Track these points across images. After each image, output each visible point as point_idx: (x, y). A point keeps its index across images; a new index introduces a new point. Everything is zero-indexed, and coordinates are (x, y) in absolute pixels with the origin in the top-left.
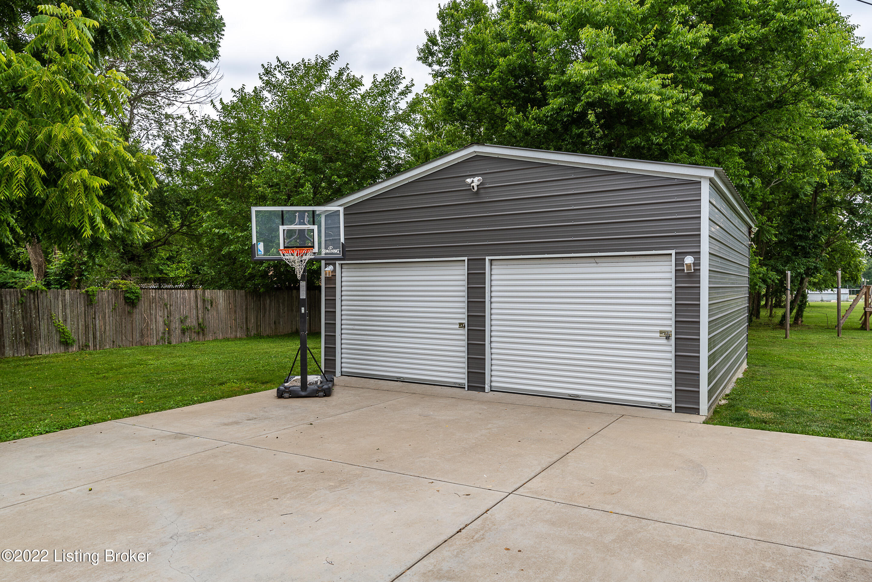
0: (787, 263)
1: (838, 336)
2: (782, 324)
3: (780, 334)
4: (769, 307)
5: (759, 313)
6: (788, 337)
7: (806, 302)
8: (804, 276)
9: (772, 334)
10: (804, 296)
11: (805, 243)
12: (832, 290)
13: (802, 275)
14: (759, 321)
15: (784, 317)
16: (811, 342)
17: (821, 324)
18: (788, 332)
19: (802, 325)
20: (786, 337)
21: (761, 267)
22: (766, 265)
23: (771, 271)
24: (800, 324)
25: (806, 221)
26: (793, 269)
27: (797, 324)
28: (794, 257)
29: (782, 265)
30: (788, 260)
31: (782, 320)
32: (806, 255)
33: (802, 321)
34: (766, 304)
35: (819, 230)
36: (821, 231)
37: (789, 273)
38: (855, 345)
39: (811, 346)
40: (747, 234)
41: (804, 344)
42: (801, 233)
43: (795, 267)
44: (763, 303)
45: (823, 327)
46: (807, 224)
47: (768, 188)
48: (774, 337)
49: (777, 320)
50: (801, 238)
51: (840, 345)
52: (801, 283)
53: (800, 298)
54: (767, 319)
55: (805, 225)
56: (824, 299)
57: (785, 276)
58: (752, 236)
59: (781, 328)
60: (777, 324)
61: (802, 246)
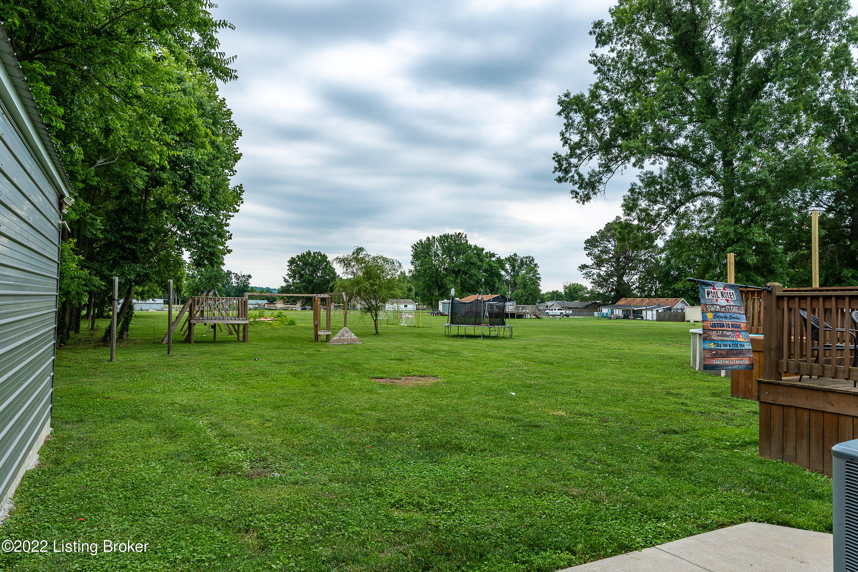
0: (114, 268)
1: (169, 353)
2: (106, 340)
3: (103, 354)
4: (90, 318)
5: (79, 326)
6: (114, 360)
7: (132, 314)
8: (134, 284)
9: (92, 356)
10: (131, 307)
11: (135, 246)
12: (153, 300)
13: (131, 282)
14: (79, 336)
15: (109, 331)
16: (141, 364)
17: (147, 338)
18: (114, 353)
19: (127, 340)
20: (111, 360)
21: (82, 269)
22: (88, 268)
23: (95, 276)
24: (125, 339)
25: (136, 221)
26: (122, 275)
27: (122, 338)
28: (121, 262)
29: (108, 270)
30: (115, 265)
31: (106, 336)
32: (135, 260)
33: (127, 335)
34: (87, 315)
35: (150, 233)
36: (151, 234)
37: (117, 279)
38: (188, 365)
39: (142, 370)
40: (56, 206)
41: (133, 367)
42: (131, 234)
43: (125, 273)
44: (84, 312)
45: (149, 340)
46: (138, 224)
47: (92, 168)
48: (96, 361)
49: (100, 334)
50: (130, 239)
51: (172, 366)
52: (129, 292)
53: (126, 310)
54: (88, 332)
55: (135, 225)
56: (143, 308)
57: (111, 283)
58: (65, 211)
59: (105, 346)
60: (100, 340)
61: (132, 249)
